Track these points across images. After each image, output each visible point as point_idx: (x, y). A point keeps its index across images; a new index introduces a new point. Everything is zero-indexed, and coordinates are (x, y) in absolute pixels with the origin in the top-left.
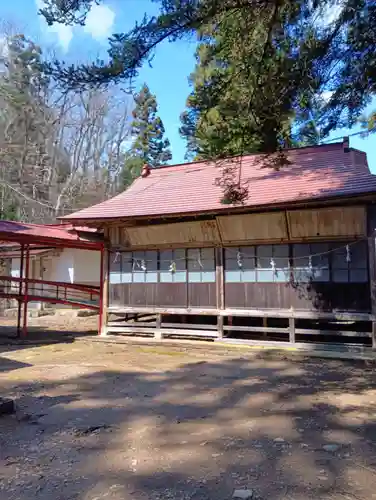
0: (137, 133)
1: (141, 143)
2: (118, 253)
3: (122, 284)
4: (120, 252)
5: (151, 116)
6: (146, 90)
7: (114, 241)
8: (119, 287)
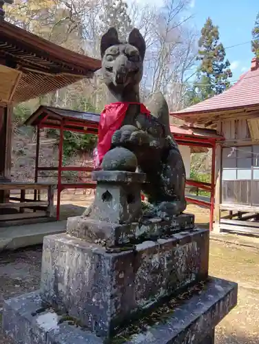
0: (202, 59)
1: (205, 67)
2: (233, 148)
3: (239, 181)
4: (237, 147)
5: (213, 44)
6: (209, 23)
7: (229, 135)
8: (235, 184)
